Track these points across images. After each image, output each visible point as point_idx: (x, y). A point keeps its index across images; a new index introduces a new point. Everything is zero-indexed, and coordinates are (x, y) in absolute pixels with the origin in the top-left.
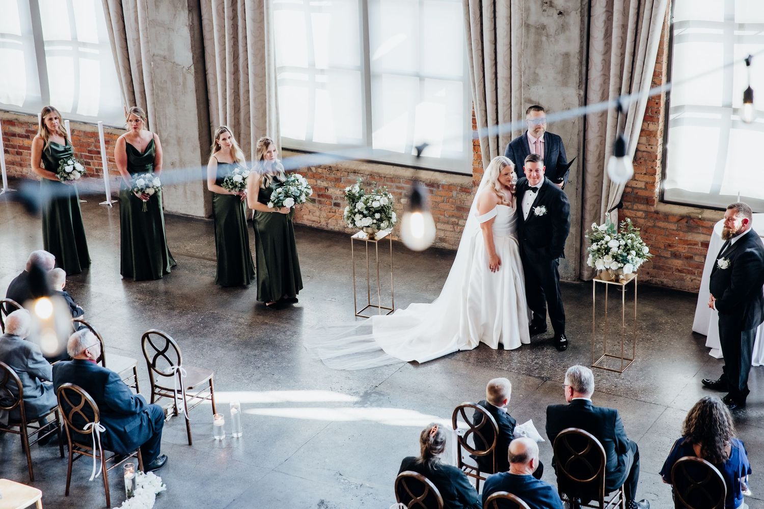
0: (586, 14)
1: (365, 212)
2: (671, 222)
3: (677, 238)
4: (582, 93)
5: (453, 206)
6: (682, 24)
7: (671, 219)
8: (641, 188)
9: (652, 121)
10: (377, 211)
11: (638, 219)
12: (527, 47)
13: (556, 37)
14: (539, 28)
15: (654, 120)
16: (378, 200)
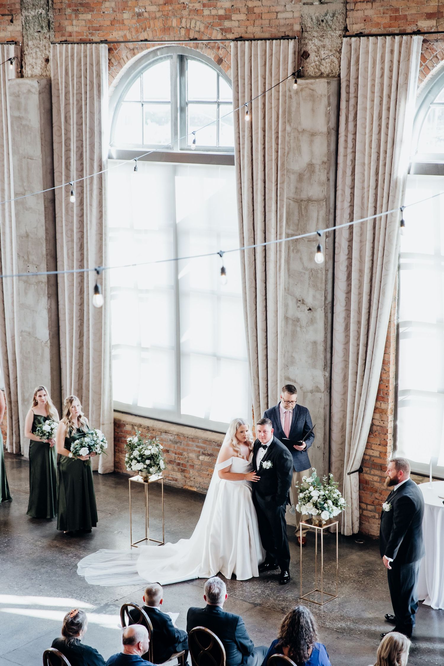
0: (329, 311)
1: (139, 459)
4: (327, 374)
6: (406, 323)
8: (376, 457)
9: (383, 401)
10: (148, 458)
11: (375, 483)
12: (286, 335)
13: (307, 328)
14: (295, 320)
15: (385, 400)
16: (150, 450)
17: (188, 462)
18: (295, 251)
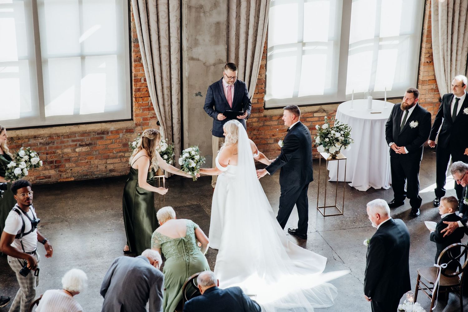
2: (274, 121)
3: (277, 130)
5: (120, 144)
7: (274, 118)
8: (255, 103)
11: (254, 123)
12: (190, 21)
13: (210, 12)
14: (198, 8)
17: (62, 157)
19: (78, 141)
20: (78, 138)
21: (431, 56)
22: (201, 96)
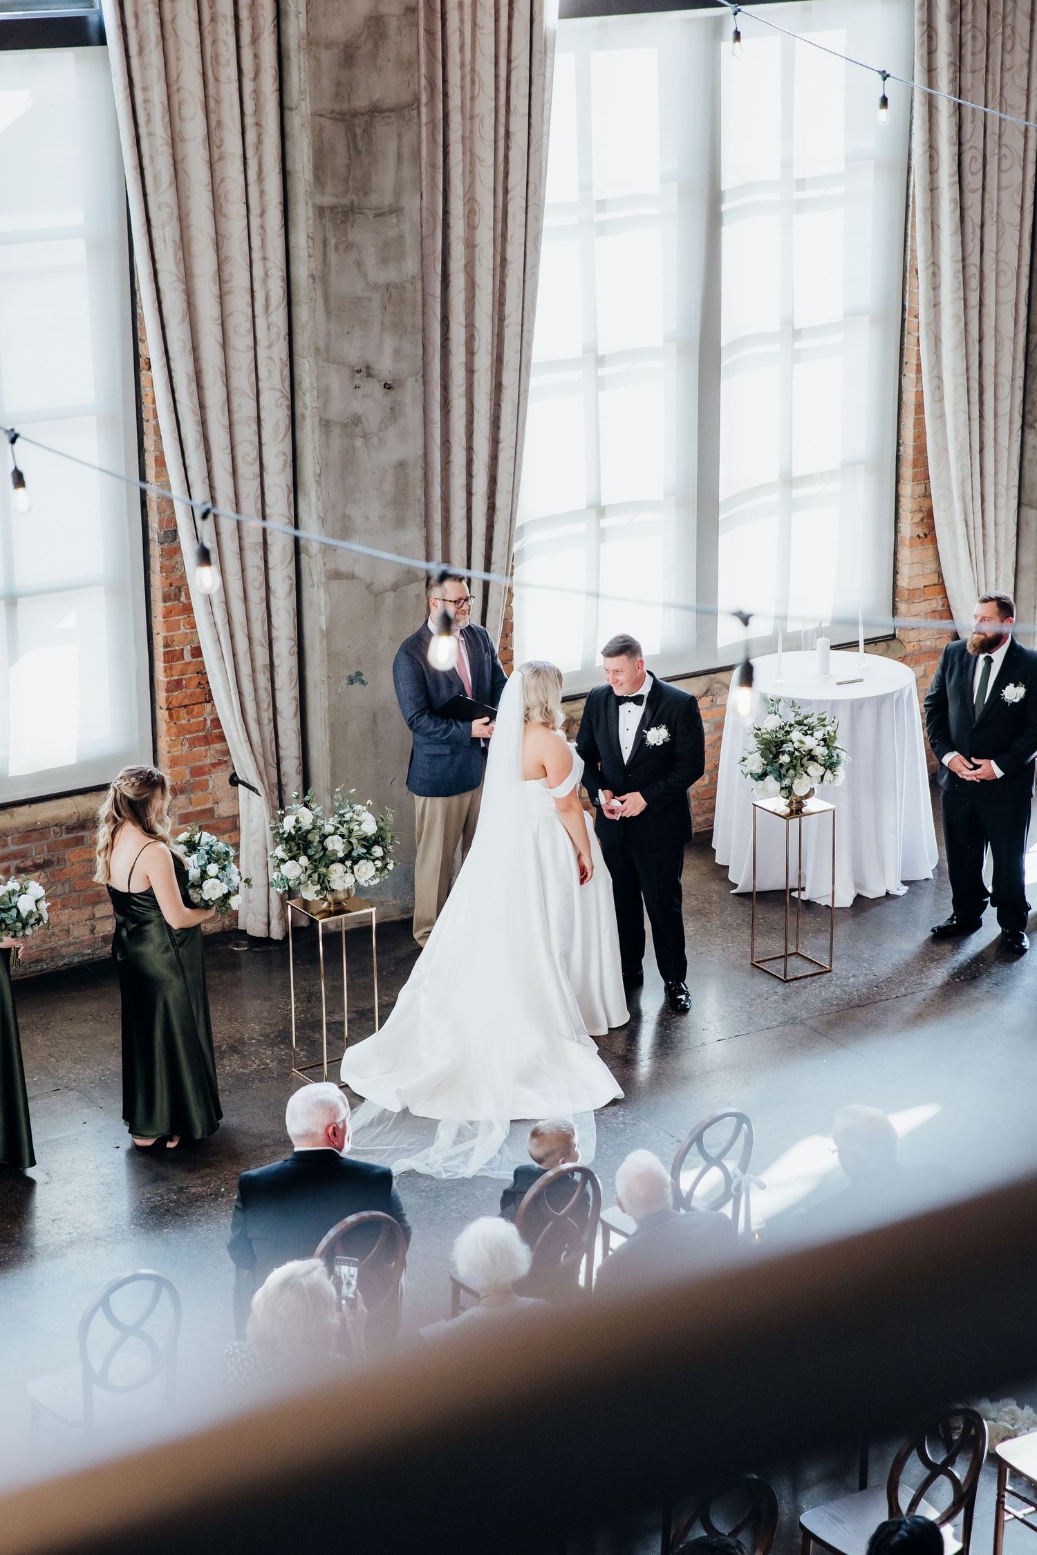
13: (381, 434)
14: (348, 423)
18: (341, 247)
19: (14, 856)
20: (13, 848)
21: (928, 519)
22: (363, 682)
